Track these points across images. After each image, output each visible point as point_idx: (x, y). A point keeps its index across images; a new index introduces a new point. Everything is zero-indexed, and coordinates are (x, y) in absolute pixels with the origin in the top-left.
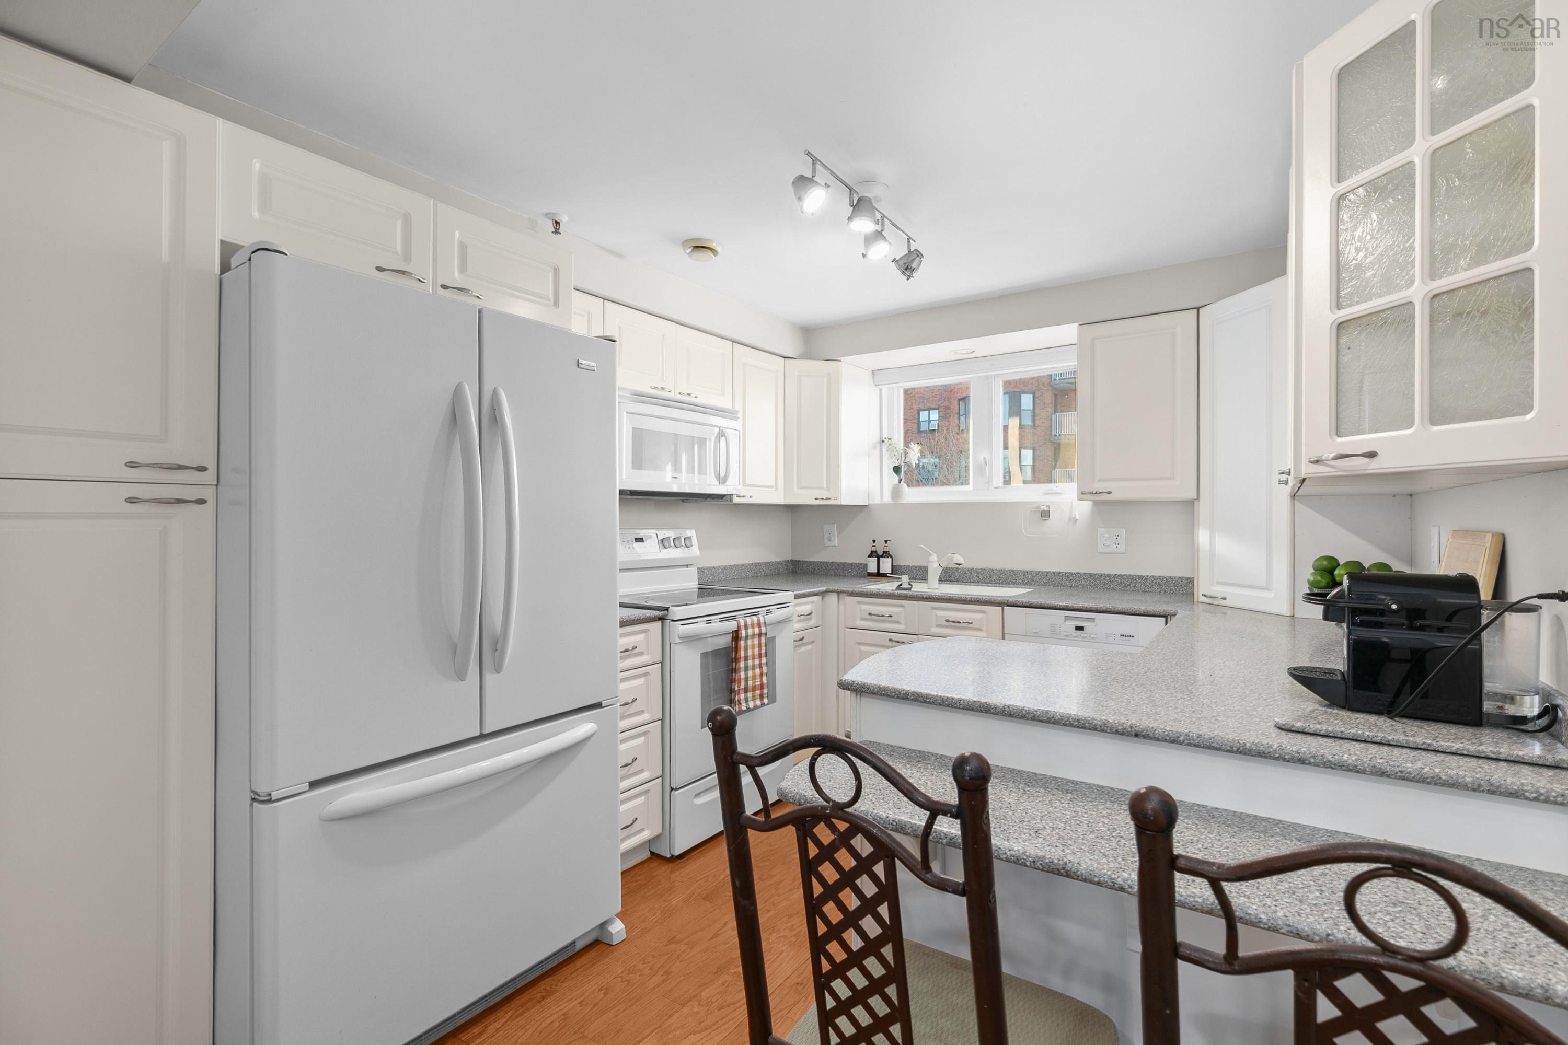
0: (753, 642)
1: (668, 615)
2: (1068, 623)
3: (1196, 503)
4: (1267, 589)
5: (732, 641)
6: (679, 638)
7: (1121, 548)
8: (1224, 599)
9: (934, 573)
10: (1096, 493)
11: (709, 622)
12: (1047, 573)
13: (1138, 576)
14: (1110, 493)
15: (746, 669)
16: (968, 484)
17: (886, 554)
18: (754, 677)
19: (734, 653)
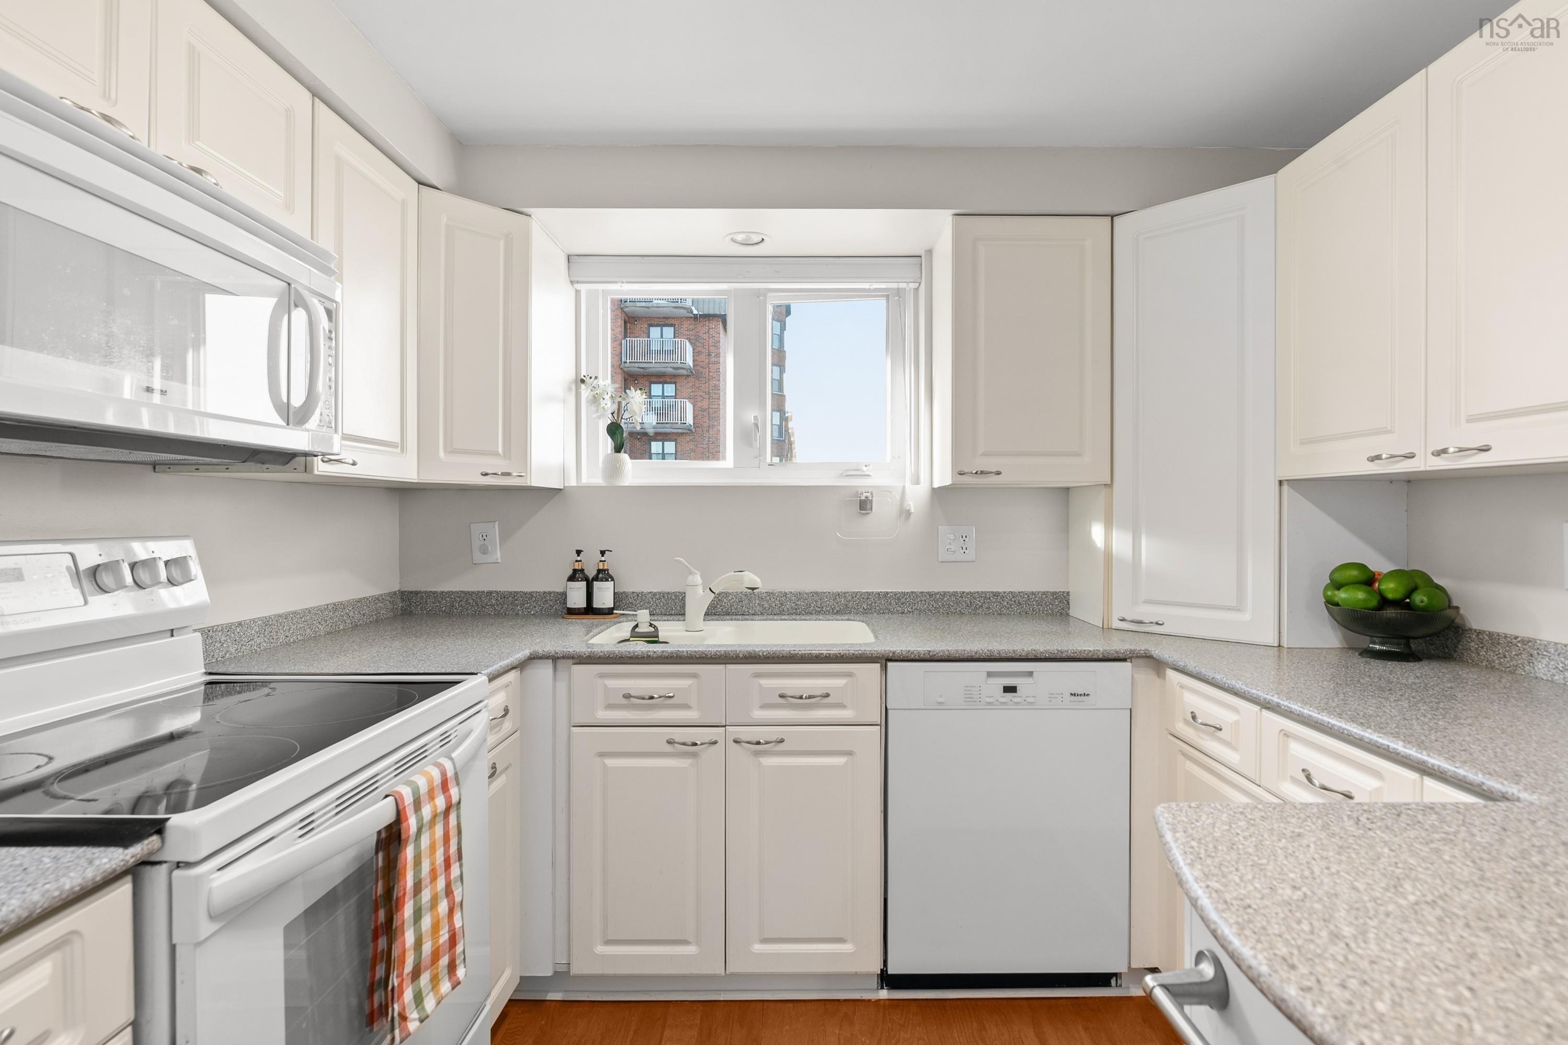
0: (432, 836)
1: (158, 850)
2: (992, 682)
4: (1238, 609)
6: (212, 917)
7: (971, 554)
8: (1159, 625)
9: (698, 601)
10: (976, 473)
12: (869, 594)
13: (992, 592)
14: (998, 473)
16: (724, 458)
17: (603, 575)
18: (435, 928)
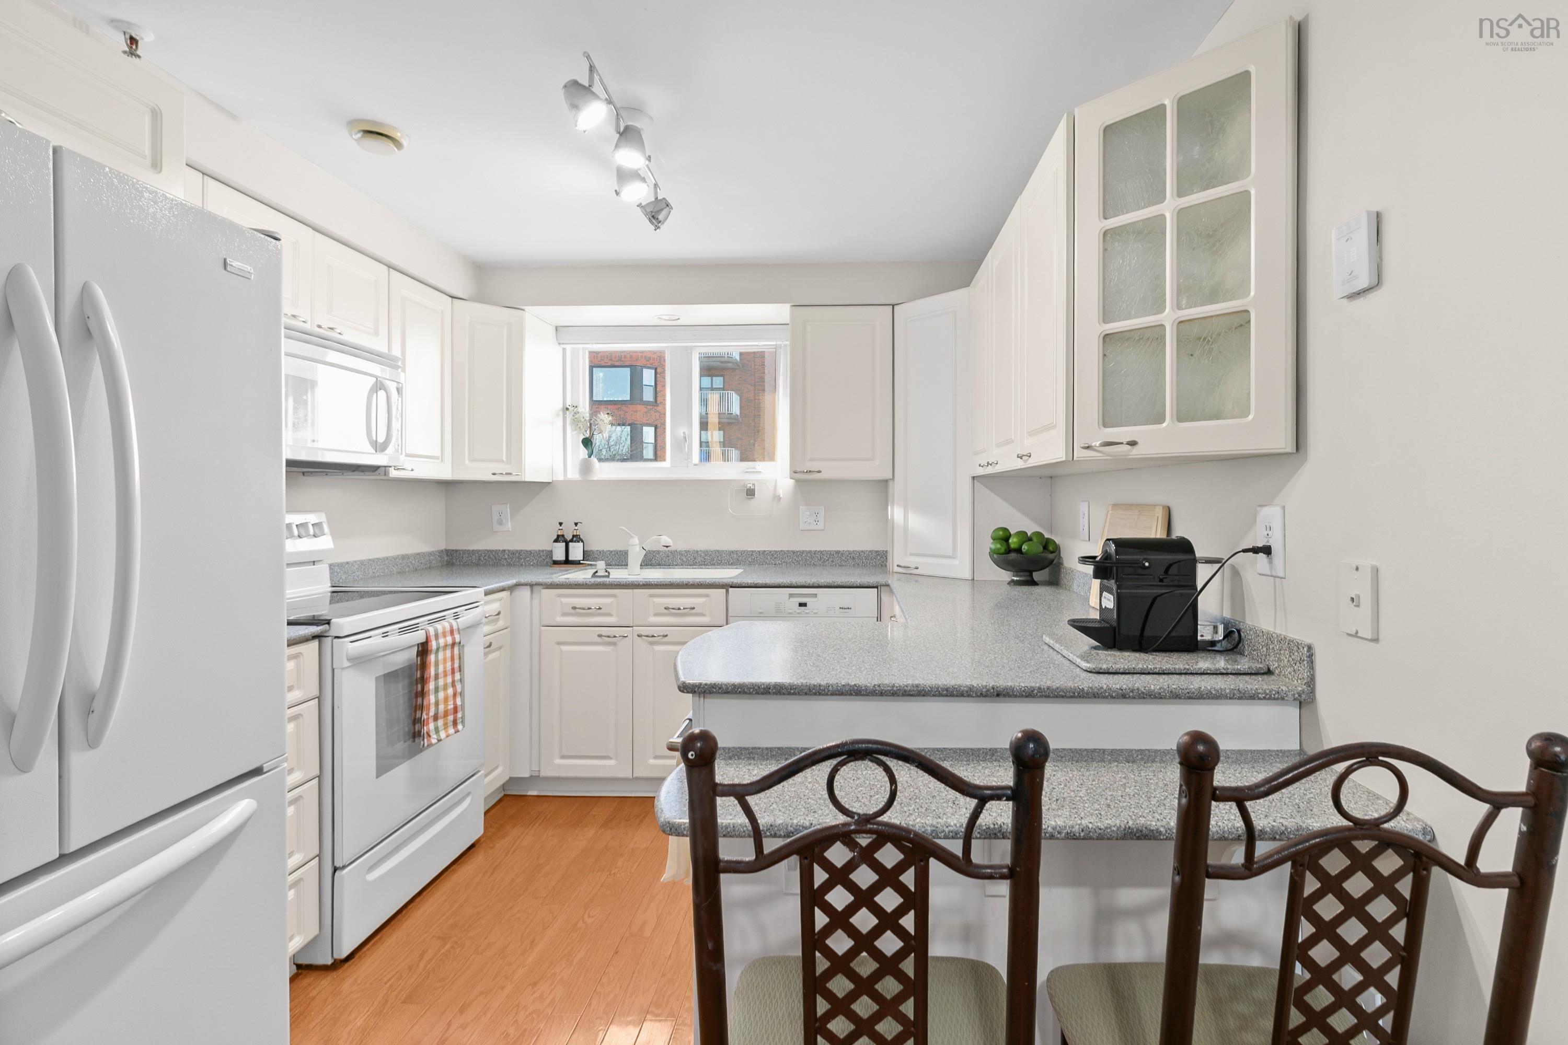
0: (445, 654)
1: (328, 631)
2: (792, 599)
3: (891, 483)
4: (953, 557)
5: (417, 656)
6: (349, 660)
7: (821, 525)
8: (917, 568)
9: (636, 556)
10: (807, 472)
11: (385, 635)
12: (753, 551)
13: (835, 551)
14: (819, 472)
15: (437, 690)
16: (664, 460)
17: (577, 538)
18: (446, 700)
19: (419, 672)
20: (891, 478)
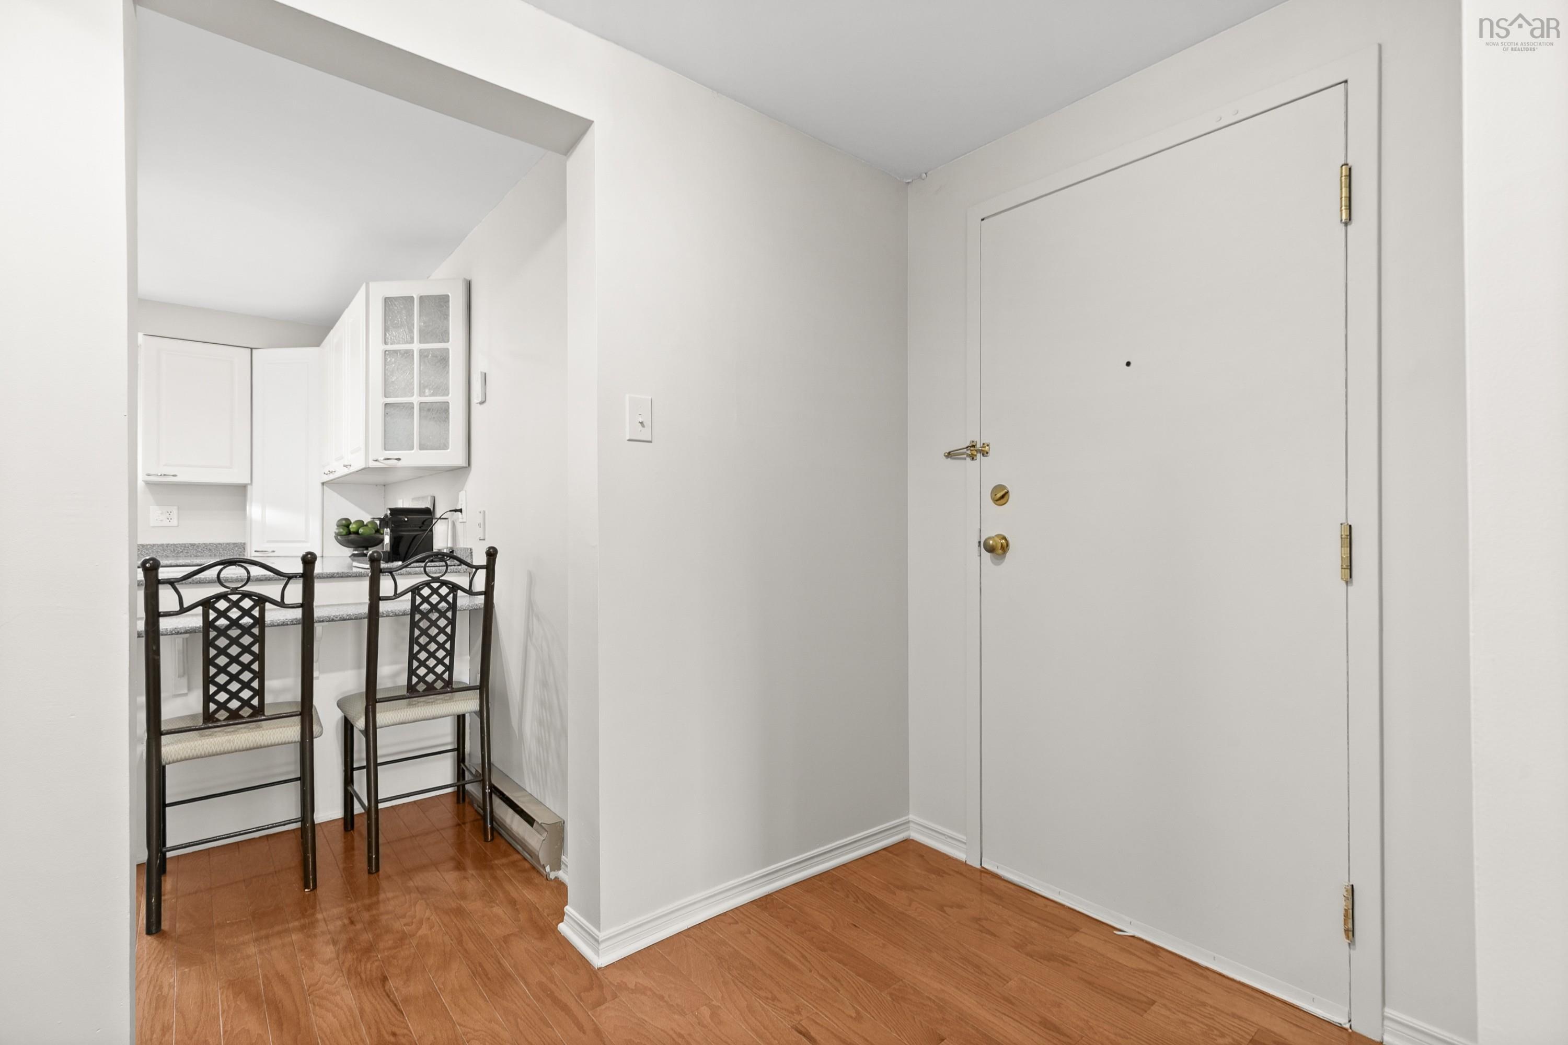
3: (249, 487)
4: (305, 542)
7: (174, 522)
8: (273, 552)
10: (161, 475)
13: (190, 544)
14: (175, 476)
20: (250, 482)
